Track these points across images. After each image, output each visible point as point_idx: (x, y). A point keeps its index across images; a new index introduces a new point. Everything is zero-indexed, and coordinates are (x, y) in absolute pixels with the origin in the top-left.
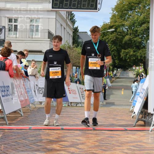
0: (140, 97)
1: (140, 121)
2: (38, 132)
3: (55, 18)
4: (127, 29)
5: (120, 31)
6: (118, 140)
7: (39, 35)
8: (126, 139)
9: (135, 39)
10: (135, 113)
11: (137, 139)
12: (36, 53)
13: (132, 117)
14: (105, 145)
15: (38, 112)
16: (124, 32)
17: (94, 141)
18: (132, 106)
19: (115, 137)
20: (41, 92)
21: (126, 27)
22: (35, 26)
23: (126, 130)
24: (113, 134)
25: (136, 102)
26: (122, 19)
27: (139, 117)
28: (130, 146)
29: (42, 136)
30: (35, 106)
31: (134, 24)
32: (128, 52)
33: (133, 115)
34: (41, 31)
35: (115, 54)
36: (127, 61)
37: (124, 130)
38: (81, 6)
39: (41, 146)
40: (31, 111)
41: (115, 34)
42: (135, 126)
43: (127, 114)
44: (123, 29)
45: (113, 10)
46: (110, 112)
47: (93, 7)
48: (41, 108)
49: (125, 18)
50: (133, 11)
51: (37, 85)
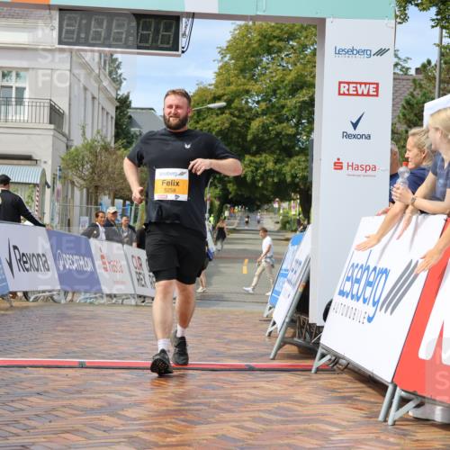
0: (289, 282)
1: (287, 346)
2: (16, 373)
3: (69, 68)
4: (258, 102)
5: (239, 106)
6: (230, 396)
7: (23, 114)
8: (251, 394)
9: (279, 127)
10: (274, 323)
11: (278, 392)
12: (15, 162)
13: (267, 334)
14: (195, 407)
15: (18, 320)
16: (250, 109)
17: (166, 399)
18: (269, 306)
19: (223, 387)
21: (256, 99)
22: (14, 89)
23: (251, 369)
24: (218, 381)
25: (279, 293)
26: (244, 77)
27: (286, 335)
28: (259, 411)
29: (25, 384)
30: (10, 303)
31: (275, 92)
32: (261, 163)
33: (268, 331)
34: (30, 104)
36: (257, 187)
37: (246, 367)
39: (22, 410)
41: (226, 115)
42: (274, 359)
43: (255, 326)
44: (247, 102)
45: (223, 53)
46: (210, 321)
47: (168, 43)
48: (27, 307)
49: (254, 75)
50: (273, 56)
51: (15, 248)
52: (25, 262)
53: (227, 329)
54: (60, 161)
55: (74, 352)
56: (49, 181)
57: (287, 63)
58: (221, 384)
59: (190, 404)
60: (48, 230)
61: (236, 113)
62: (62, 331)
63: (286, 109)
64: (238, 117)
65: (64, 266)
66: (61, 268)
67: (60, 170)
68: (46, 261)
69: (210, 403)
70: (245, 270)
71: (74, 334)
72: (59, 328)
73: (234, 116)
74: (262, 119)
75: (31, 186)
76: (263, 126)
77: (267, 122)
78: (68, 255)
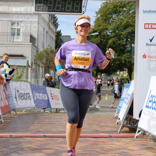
0: (125, 102)
1: (125, 128)
2: (19, 140)
3: (37, 21)
4: (111, 33)
5: (104, 35)
6: (103, 148)
7: (20, 39)
8: (111, 146)
9: (119, 42)
10: (119, 119)
11: (122, 146)
12: (17, 58)
13: (116, 123)
14: (90, 152)
15: (19, 119)
16: (108, 35)
19: (100, 144)
21: (110, 31)
22: (16, 29)
23: (111, 137)
24: (98, 141)
25: (121, 107)
26: (106, 23)
27: (124, 124)
28: (114, 153)
29: (23, 144)
30: (16, 112)
31: (117, 29)
33: (118, 121)
34: (23, 35)
36: (112, 66)
37: (109, 136)
38: (65, 9)
41: (99, 38)
42: (119, 133)
43: (112, 120)
44: (107, 33)
45: (97, 13)
46: (94, 119)
47: (78, 10)
48: (22, 114)
49: (109, 22)
50: (117, 14)
52: (22, 97)
53: (101, 122)
54: (34, 57)
55: (41, 131)
56: (30, 64)
57: (122, 17)
58: (99, 143)
59: (87, 151)
60: (30, 84)
63: (122, 36)
64: (104, 39)
65: (37, 98)
66: (35, 99)
67: (34, 60)
68: (29, 96)
69: (95, 150)
70: (106, 99)
71: (41, 124)
72: (35, 122)
73: (102, 38)
74: (112, 39)
75: (23, 67)
76: (113, 42)
77: (115, 40)
78: (38, 94)
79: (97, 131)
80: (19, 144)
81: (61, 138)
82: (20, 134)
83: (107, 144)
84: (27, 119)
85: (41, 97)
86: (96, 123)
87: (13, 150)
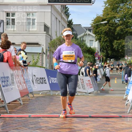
2: (37, 120)
3: (50, 11)
4: (119, 21)
5: (112, 23)
6: (114, 127)
7: (35, 29)
8: (121, 126)
9: (126, 30)
10: (128, 101)
11: (131, 125)
12: (33, 45)
13: (126, 105)
14: (102, 131)
15: (36, 101)
16: (116, 23)
18: (126, 94)
20: (39, 82)
21: (118, 19)
22: (31, 20)
23: (121, 117)
24: (109, 121)
25: (129, 90)
26: (114, 12)
29: (41, 123)
30: (33, 95)
31: (125, 17)
32: (120, 43)
33: (127, 103)
34: (37, 24)
35: (108, 45)
36: (120, 52)
37: (119, 117)
40: (29, 100)
41: (107, 26)
42: (129, 113)
43: (121, 102)
44: (115, 21)
45: (106, 3)
46: (105, 100)
47: (88, 0)
48: (39, 97)
49: (117, 11)
50: (124, 4)
51: (34, 76)
52: (38, 81)
53: (111, 103)
54: (48, 44)
55: (57, 112)
56: (45, 52)
57: (129, 6)
58: (110, 123)
59: (99, 130)
60: (45, 69)
61: (111, 25)
62: (52, 105)
63: (129, 23)
64: (112, 27)
65: (52, 82)
67: (49, 48)
68: (45, 80)
69: (107, 129)
70: (116, 82)
71: (56, 106)
72: (51, 104)
73: (110, 26)
74: (120, 27)
75: (38, 54)
76: (121, 29)
77: (122, 28)
78: (53, 78)
79: (108, 112)
80: (37, 123)
81: (75, 118)
82: (38, 115)
83: (117, 124)
84: (43, 101)
85: (55, 81)
86: (107, 104)
87: (32, 129)
